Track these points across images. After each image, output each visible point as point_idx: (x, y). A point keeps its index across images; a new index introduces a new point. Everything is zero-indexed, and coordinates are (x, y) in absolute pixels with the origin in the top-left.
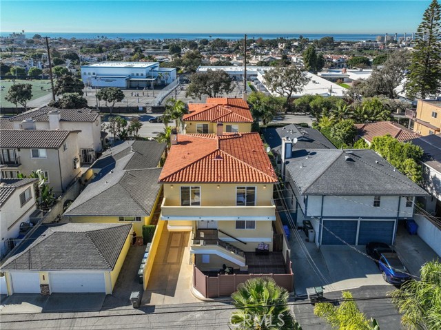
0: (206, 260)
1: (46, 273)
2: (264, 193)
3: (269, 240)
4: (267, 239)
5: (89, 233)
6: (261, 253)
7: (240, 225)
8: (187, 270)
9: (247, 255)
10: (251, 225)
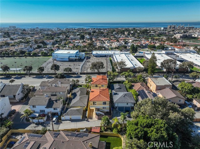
0: (98, 114)
1: (71, 116)
2: (108, 103)
3: (109, 110)
4: (108, 110)
5: (77, 110)
6: (107, 113)
7: (103, 108)
8: (94, 116)
9: (105, 113)
10: (105, 108)
